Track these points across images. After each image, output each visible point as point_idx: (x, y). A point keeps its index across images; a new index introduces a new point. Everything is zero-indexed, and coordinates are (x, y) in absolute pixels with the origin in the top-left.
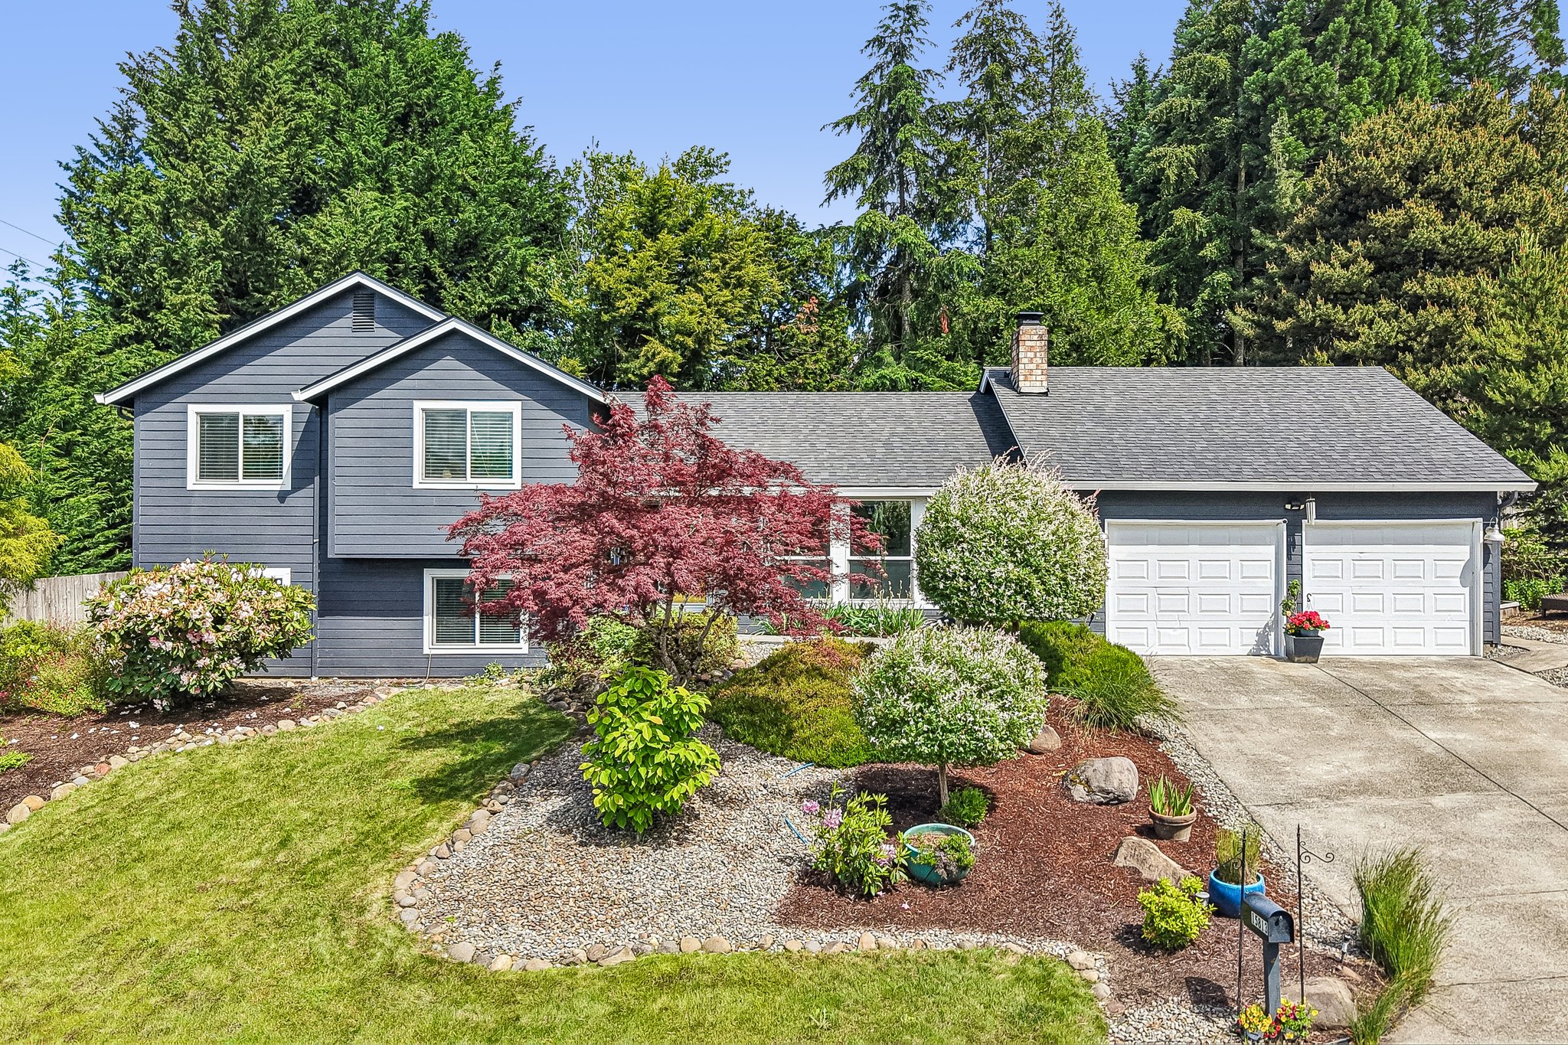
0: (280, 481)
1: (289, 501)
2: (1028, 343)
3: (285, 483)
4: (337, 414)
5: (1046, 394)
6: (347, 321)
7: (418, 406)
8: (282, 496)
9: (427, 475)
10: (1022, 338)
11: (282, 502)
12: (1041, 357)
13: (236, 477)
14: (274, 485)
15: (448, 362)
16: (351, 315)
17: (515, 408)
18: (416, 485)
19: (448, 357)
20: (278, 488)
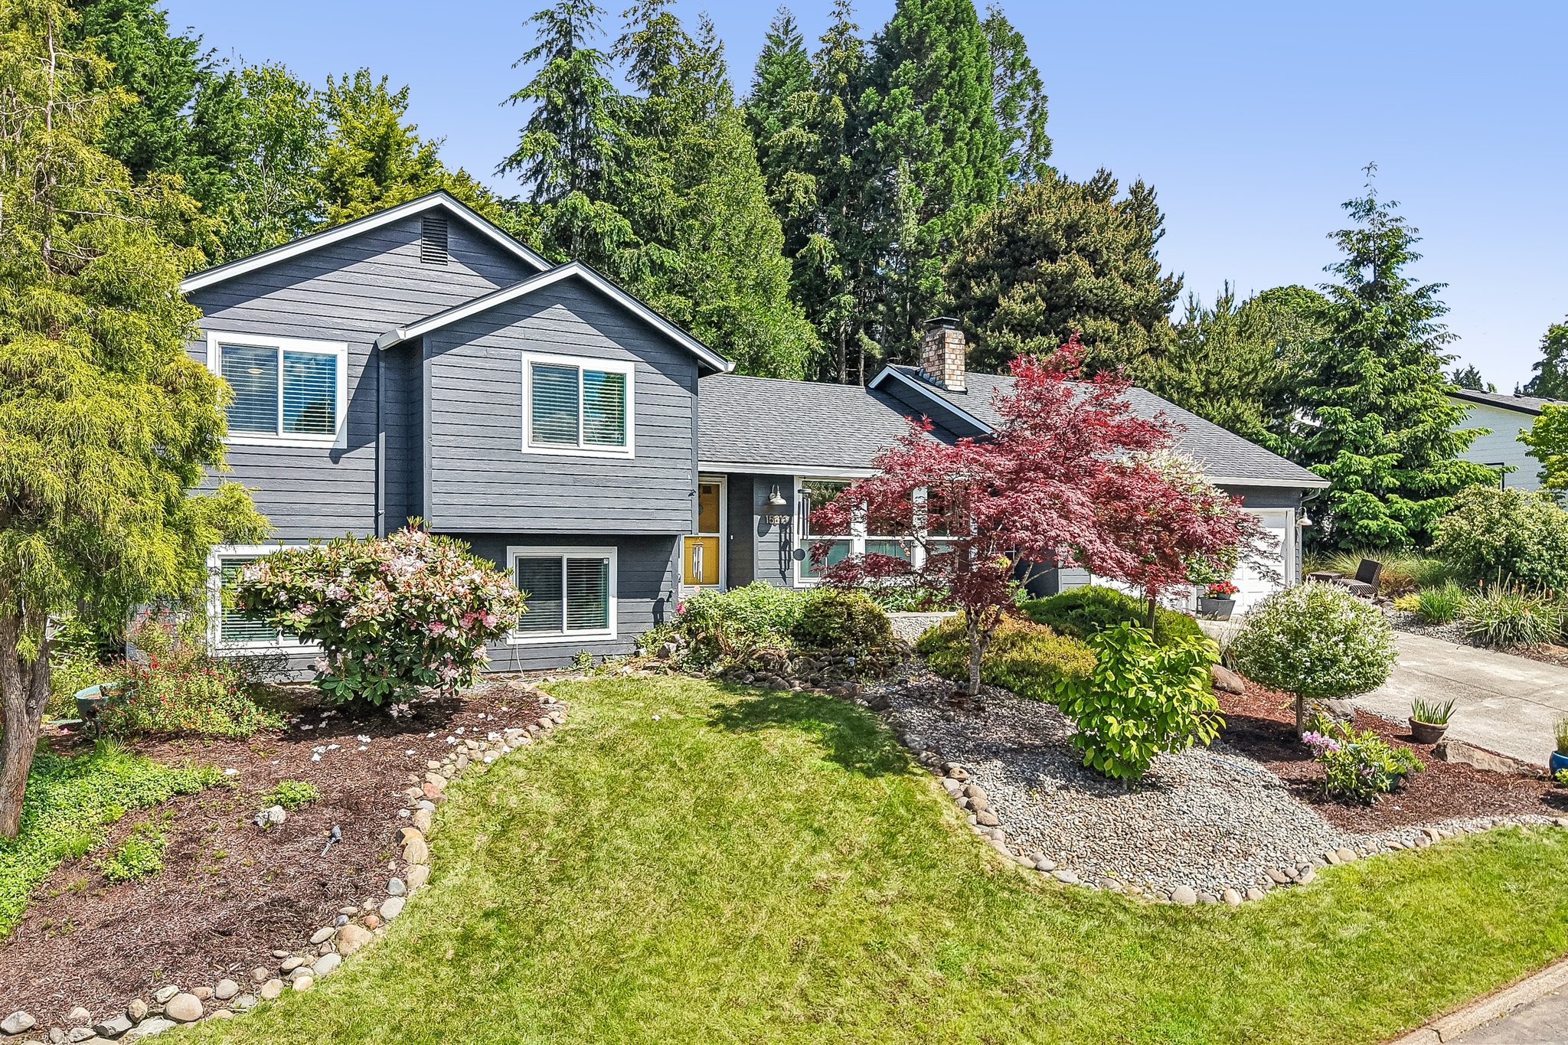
0: (333, 437)
1: (343, 463)
2: (951, 346)
3: (339, 438)
4: (435, 359)
5: (965, 393)
6: (415, 248)
7: (528, 358)
8: (336, 455)
9: (535, 438)
10: (947, 340)
11: (336, 462)
12: (960, 361)
13: (275, 430)
14: (324, 441)
15: (559, 310)
16: (419, 242)
17: (627, 368)
18: (525, 450)
19: (559, 306)
20: (330, 445)
